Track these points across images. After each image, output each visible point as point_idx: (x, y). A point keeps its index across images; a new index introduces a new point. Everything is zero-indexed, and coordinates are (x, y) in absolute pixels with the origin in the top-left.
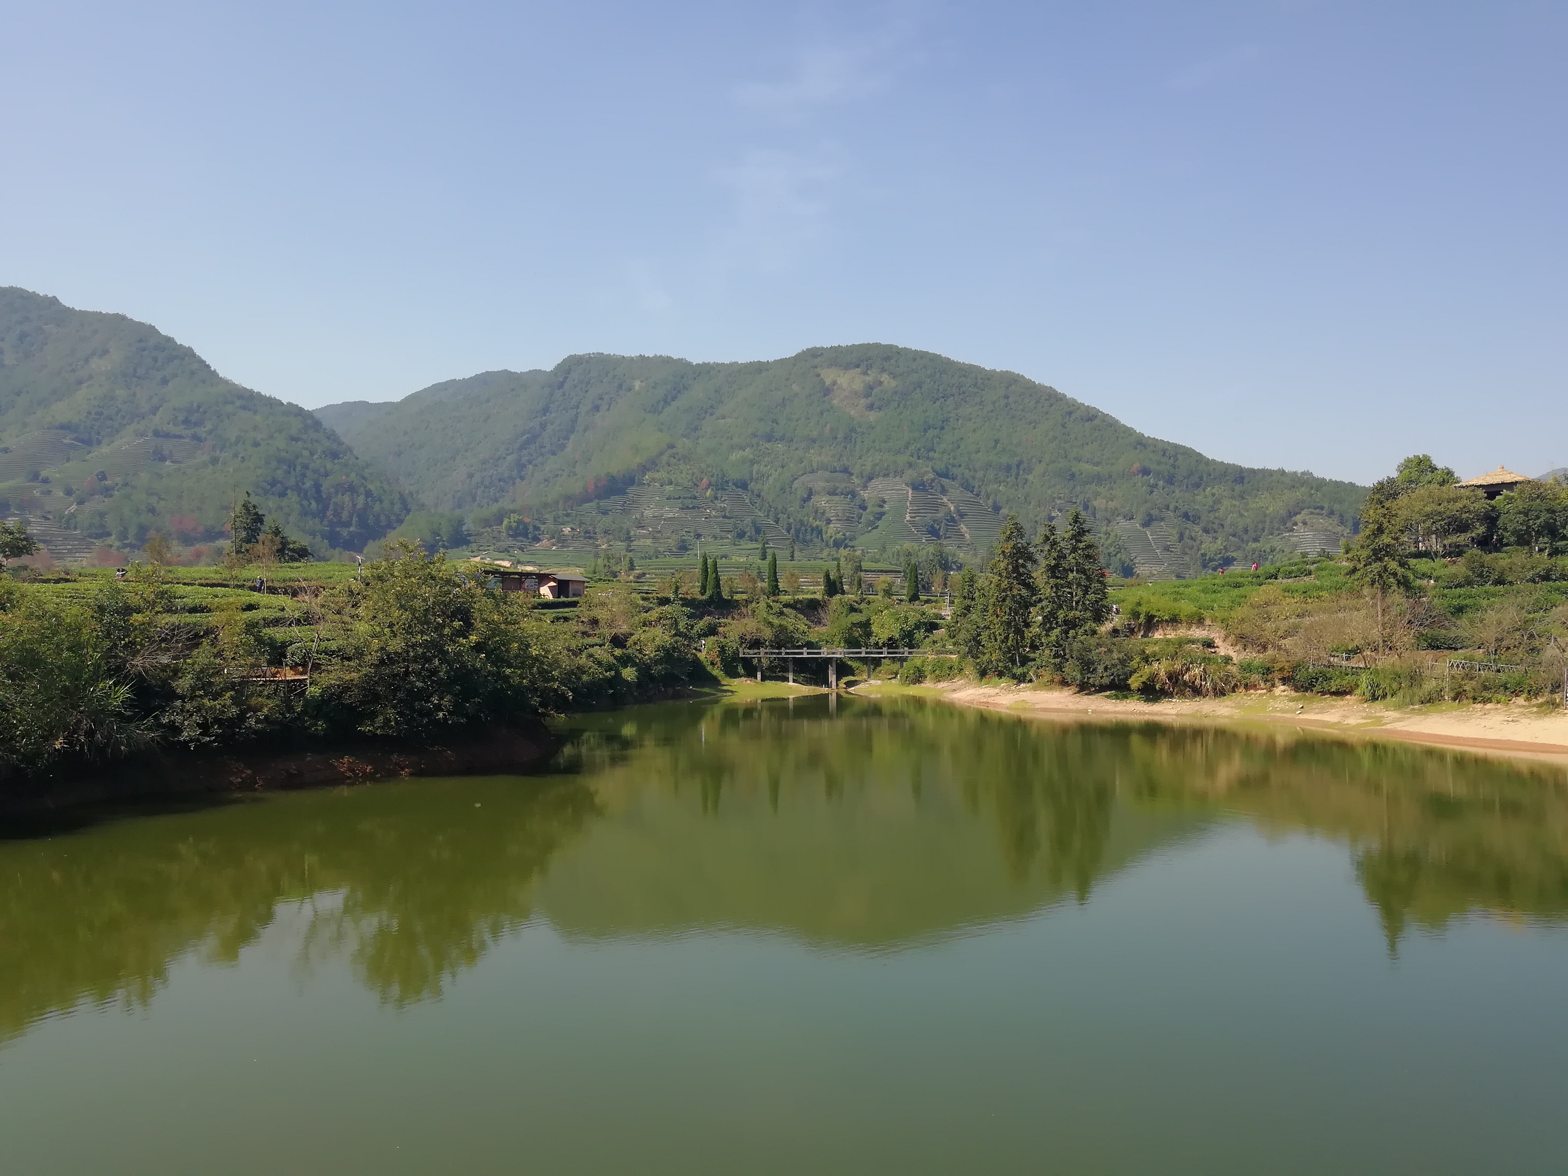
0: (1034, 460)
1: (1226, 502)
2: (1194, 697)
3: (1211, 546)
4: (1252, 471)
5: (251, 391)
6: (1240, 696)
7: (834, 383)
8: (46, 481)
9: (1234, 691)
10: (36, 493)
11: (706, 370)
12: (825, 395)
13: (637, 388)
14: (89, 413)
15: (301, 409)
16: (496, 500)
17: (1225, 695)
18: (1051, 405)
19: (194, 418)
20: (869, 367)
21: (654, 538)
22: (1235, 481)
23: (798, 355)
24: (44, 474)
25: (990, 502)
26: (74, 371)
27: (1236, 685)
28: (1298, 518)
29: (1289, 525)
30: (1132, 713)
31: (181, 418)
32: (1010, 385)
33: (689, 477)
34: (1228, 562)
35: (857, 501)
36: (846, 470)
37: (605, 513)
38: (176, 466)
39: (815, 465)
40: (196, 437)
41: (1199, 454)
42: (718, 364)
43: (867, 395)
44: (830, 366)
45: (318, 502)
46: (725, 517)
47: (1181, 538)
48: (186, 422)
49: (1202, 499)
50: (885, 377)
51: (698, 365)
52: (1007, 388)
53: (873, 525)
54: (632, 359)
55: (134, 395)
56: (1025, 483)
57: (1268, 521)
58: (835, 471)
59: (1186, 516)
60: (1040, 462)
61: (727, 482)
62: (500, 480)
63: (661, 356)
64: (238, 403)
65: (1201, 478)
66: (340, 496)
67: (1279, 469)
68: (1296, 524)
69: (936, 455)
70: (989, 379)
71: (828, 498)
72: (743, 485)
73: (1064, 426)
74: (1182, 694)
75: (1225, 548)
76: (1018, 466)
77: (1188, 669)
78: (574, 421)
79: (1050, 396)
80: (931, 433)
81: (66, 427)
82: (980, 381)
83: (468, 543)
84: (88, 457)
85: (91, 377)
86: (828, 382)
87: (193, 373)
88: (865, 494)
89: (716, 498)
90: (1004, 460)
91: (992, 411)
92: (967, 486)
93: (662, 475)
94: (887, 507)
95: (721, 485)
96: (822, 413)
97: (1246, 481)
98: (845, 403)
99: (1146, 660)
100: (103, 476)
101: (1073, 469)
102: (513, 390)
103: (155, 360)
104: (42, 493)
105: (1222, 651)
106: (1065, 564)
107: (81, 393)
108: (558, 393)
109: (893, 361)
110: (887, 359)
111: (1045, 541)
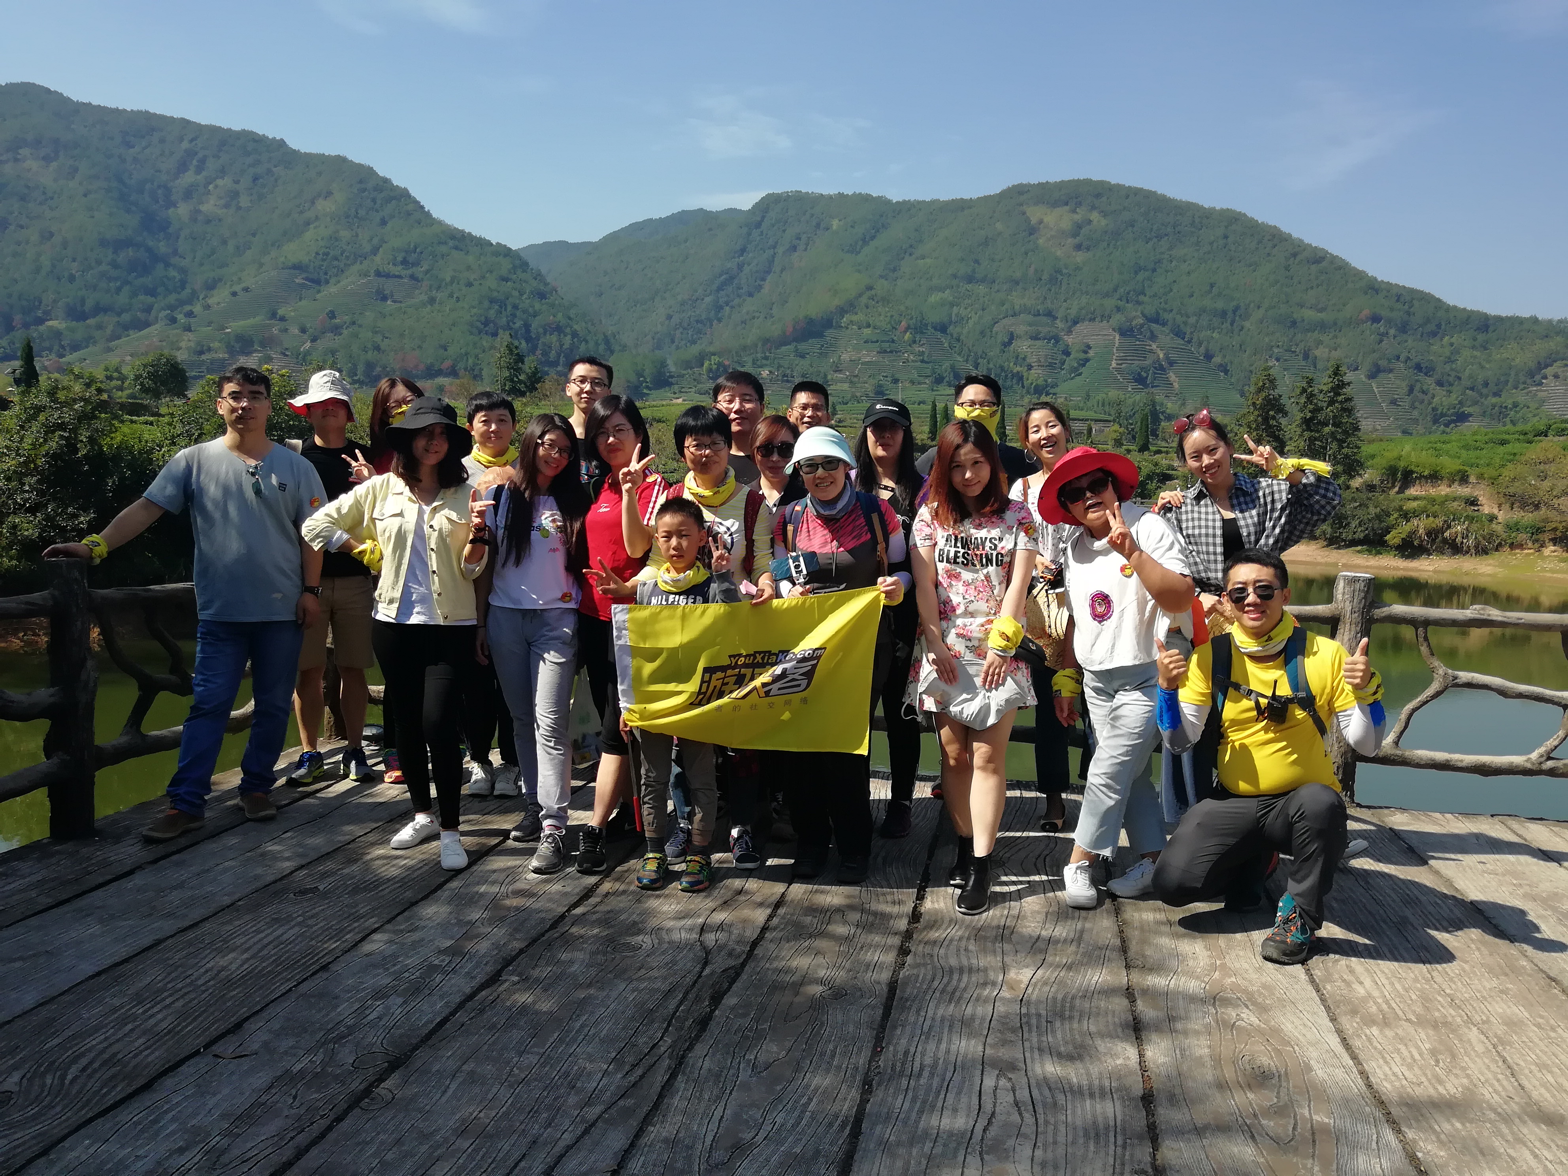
0: (1252, 305)
1: (1466, 353)
2: (1454, 554)
3: (1443, 399)
4: (1499, 319)
5: (463, 231)
6: (1505, 555)
7: (1041, 222)
8: (283, 319)
9: (1497, 550)
10: (275, 331)
11: (906, 208)
12: (1031, 234)
13: (834, 227)
14: (317, 254)
15: (510, 249)
16: (694, 342)
17: (1487, 554)
18: (1275, 246)
19: (413, 257)
20: (1080, 204)
21: (851, 382)
22: (1478, 329)
23: (1003, 192)
24: (281, 312)
25: (1202, 350)
26: (301, 212)
27: (1500, 545)
28: (1549, 371)
29: (1537, 378)
30: (1386, 568)
31: (399, 259)
33: (888, 319)
34: (1462, 418)
35: (1061, 347)
36: (1050, 314)
37: (802, 356)
38: (398, 305)
39: (1017, 307)
40: (412, 277)
41: (1439, 300)
42: (919, 202)
43: (1075, 235)
44: (1036, 204)
45: (527, 342)
46: (922, 361)
47: (1411, 390)
48: (404, 262)
49: (1439, 349)
50: (1095, 216)
51: (898, 203)
52: (1226, 227)
53: (1076, 372)
54: (830, 197)
55: (357, 235)
56: (1241, 331)
57: (1513, 373)
58: (1039, 315)
59: (1418, 367)
60: (1259, 307)
61: (926, 325)
62: (697, 322)
63: (860, 194)
64: (451, 243)
65: (1439, 326)
66: (548, 336)
67: (1531, 317)
68: (1545, 377)
69: (1146, 299)
71: (1030, 342)
72: (943, 328)
73: (1287, 268)
74: (1441, 552)
75: (1460, 403)
76: (1234, 312)
77: (1449, 527)
78: (771, 261)
79: (1274, 236)
80: (1141, 276)
81: (298, 267)
82: (1197, 220)
83: (670, 384)
84: (318, 296)
85: (317, 218)
86: (1034, 221)
87: (409, 214)
88: (1069, 340)
89: (914, 342)
90: (1220, 305)
91: (1209, 253)
92: (1179, 333)
93: (859, 317)
94: (1091, 353)
95: (919, 328)
96: (1026, 254)
97: (1491, 329)
98: (1051, 243)
99: (1406, 516)
100: (332, 315)
101: (1295, 316)
102: (710, 230)
103: (374, 200)
104: (281, 331)
105: (1486, 510)
106: (1321, 417)
107: (309, 234)
108: (755, 233)
109: (1104, 199)
110: (1098, 196)
111: (1301, 394)
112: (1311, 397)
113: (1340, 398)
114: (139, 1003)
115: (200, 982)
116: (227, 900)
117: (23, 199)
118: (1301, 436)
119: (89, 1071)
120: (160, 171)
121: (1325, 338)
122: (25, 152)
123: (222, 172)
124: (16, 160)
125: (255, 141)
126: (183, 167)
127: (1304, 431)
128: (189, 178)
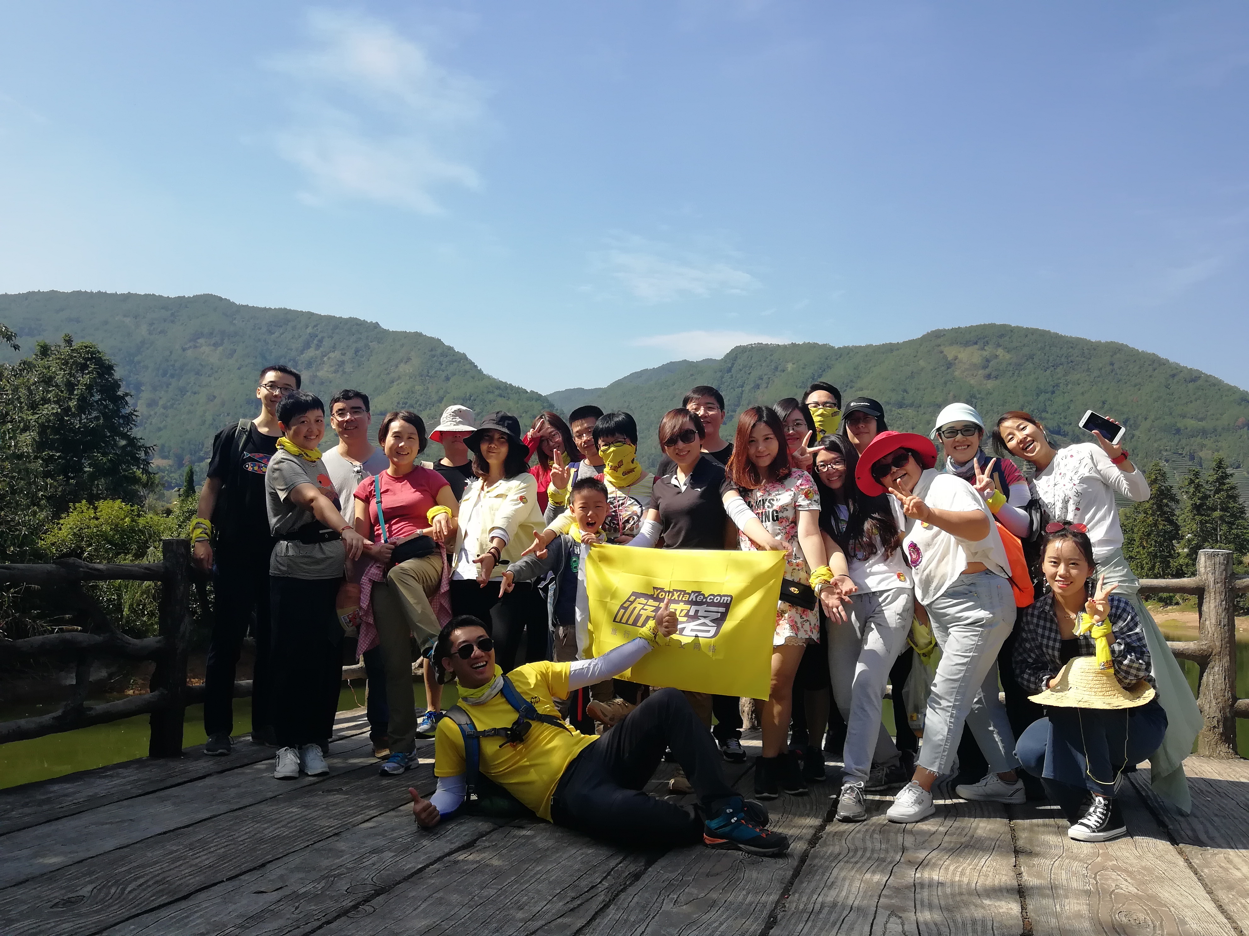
0: (1140, 417)
5: (506, 383)
7: (956, 358)
12: (948, 368)
13: (789, 369)
15: (540, 395)
18: (1155, 369)
20: (986, 343)
23: (924, 337)
26: (388, 374)
32: (1115, 353)
42: (856, 347)
43: (985, 367)
44: (951, 344)
50: (1000, 352)
51: (839, 348)
52: (1112, 356)
54: (785, 347)
55: (428, 388)
60: (1146, 419)
63: (809, 343)
64: (497, 392)
69: (1048, 416)
70: (1095, 349)
73: (1167, 387)
78: (740, 397)
79: (1153, 362)
80: (1042, 398)
82: (1086, 351)
86: (950, 357)
87: (466, 372)
91: (1099, 377)
96: (945, 383)
98: (965, 374)
101: (1179, 425)
102: (692, 375)
103: (441, 363)
106: (1209, 502)
107: (394, 389)
108: (727, 377)
109: (1007, 338)
110: (1002, 336)
111: (1190, 484)
112: (1198, 487)
113: (1225, 487)
114: (191, 849)
115: (240, 839)
116: (270, 795)
117: (198, 373)
118: (1194, 519)
119: (143, 887)
120: (291, 350)
121: (1208, 442)
122: (201, 341)
123: (334, 348)
124: (196, 347)
125: (357, 324)
126: (307, 346)
127: (1195, 515)
128: (311, 353)
